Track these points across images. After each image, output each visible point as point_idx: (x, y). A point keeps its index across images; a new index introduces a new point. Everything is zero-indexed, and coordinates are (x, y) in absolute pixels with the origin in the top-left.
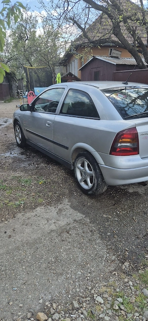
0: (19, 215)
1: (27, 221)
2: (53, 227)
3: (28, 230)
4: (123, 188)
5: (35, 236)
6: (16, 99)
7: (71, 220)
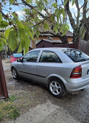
0: (30, 110)
1: (35, 112)
2: (48, 113)
3: (38, 116)
4: (69, 93)
5: (42, 119)
6: (3, 59)
7: (55, 109)
